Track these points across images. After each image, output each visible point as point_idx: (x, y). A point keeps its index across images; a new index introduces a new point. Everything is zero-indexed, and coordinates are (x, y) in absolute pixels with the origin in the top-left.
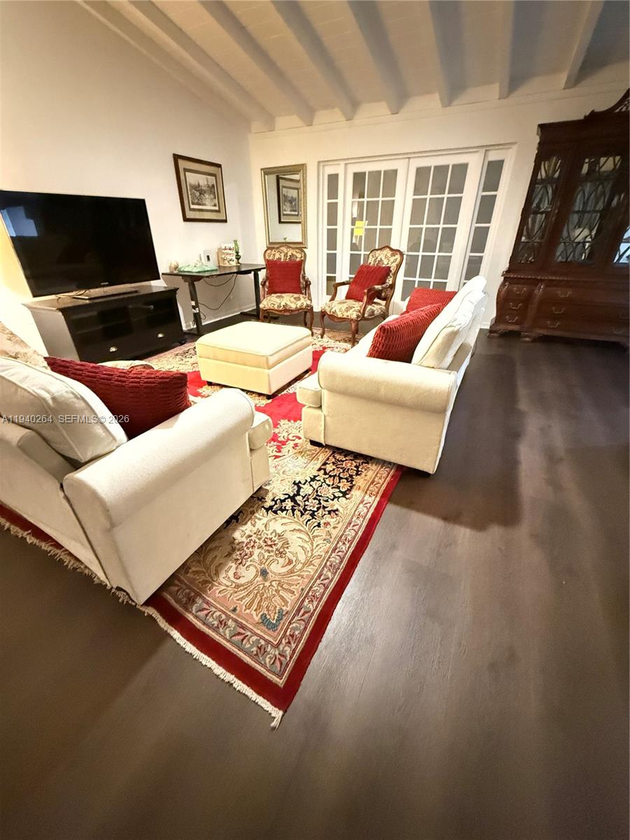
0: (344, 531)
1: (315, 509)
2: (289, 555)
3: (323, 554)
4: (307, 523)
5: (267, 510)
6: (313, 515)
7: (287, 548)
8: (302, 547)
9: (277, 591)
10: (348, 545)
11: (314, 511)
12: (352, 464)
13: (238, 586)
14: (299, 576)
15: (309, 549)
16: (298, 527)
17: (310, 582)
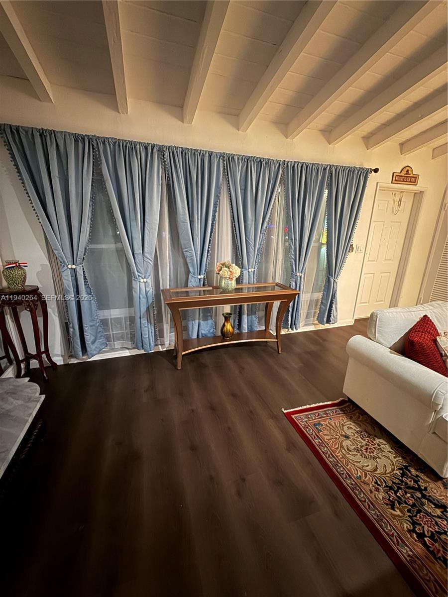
0: (365, 494)
1: (398, 494)
2: (355, 453)
3: (349, 468)
4: (383, 479)
5: (406, 467)
6: (391, 488)
7: (361, 455)
8: (359, 462)
9: (333, 436)
10: (350, 485)
11: (396, 493)
13: (343, 426)
14: (338, 448)
15: (355, 464)
16: (378, 471)
17: (332, 450)
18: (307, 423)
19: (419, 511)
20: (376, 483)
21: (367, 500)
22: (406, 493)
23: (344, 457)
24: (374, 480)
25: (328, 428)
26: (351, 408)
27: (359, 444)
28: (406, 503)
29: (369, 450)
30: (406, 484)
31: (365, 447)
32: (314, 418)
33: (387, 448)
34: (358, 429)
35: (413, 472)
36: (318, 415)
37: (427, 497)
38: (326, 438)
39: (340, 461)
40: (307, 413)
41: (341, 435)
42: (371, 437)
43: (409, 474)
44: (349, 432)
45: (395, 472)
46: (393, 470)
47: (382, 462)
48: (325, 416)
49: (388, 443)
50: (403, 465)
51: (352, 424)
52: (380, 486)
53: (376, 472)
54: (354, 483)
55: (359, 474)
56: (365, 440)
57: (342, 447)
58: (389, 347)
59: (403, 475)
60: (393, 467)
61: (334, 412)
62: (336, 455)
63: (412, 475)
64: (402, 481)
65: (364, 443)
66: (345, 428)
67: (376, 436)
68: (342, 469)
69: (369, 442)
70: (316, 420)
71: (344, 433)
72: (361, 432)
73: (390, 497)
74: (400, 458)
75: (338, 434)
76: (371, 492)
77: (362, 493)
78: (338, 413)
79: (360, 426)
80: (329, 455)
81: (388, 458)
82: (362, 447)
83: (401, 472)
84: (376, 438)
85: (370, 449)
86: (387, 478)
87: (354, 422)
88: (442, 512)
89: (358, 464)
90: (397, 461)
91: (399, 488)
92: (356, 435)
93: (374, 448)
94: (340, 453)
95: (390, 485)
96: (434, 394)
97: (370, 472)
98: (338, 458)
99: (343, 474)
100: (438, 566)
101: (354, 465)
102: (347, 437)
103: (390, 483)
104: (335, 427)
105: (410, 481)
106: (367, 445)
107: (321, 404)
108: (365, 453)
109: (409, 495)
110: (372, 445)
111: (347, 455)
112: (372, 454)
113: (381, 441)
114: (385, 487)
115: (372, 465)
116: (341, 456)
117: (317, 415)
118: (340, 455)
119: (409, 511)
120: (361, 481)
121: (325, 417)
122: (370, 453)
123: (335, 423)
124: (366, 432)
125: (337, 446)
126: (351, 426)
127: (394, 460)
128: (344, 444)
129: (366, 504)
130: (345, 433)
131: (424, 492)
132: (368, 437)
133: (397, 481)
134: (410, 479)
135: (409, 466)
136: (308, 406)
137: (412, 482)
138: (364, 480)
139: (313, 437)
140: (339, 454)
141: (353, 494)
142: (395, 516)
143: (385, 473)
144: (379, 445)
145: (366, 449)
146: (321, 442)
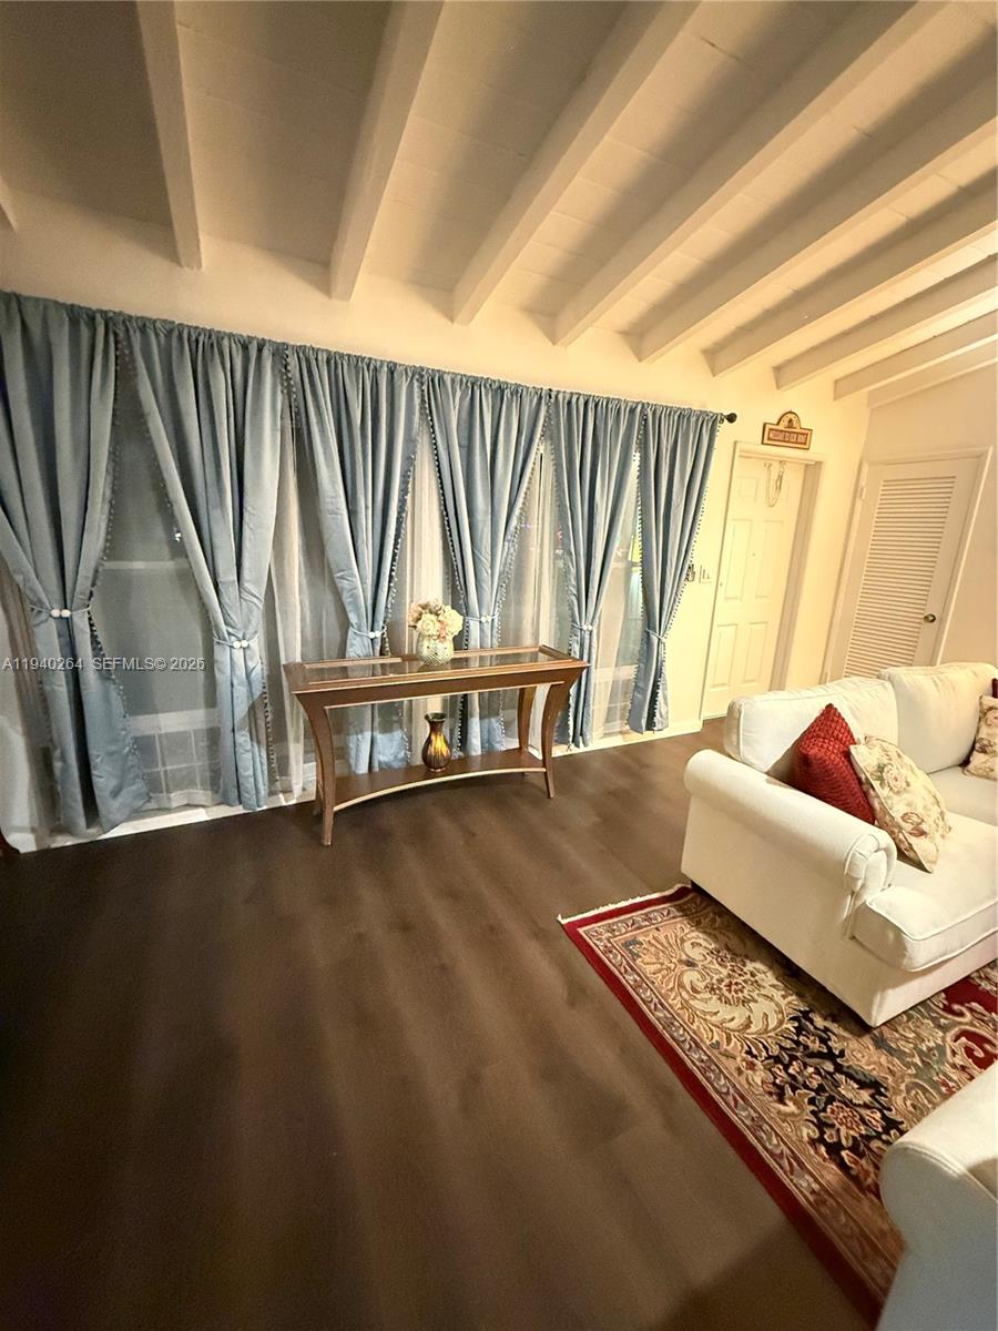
0: (726, 1077)
1: (791, 1071)
2: (708, 995)
3: (695, 1027)
4: (762, 1043)
6: (778, 1060)
7: (720, 999)
8: (716, 1014)
13: (683, 941)
14: (672, 989)
15: (708, 1017)
17: (661, 994)
18: (610, 942)
19: (830, 1100)
20: (749, 1052)
21: (731, 1091)
22: (805, 1065)
23: (685, 1005)
24: (746, 1048)
25: (653, 949)
26: (698, 902)
27: (716, 977)
28: (806, 1087)
29: (733, 987)
30: (806, 1047)
31: (727, 981)
32: (624, 931)
33: (768, 978)
34: (713, 946)
35: (819, 1022)
36: (633, 924)
37: (845, 1069)
38: (649, 969)
39: (678, 1015)
40: (610, 921)
41: (680, 961)
42: (738, 959)
43: (812, 1028)
44: (696, 954)
45: (784, 1026)
46: (781, 1022)
47: (760, 1008)
48: (647, 923)
49: (771, 968)
50: (801, 1011)
51: (701, 935)
52: (756, 1057)
53: (748, 1031)
54: (705, 1058)
55: (716, 1038)
56: (726, 967)
57: (681, 985)
58: (766, 770)
59: (799, 1030)
60: (780, 1016)
61: (665, 913)
62: (670, 1005)
63: (816, 1028)
64: (797, 1043)
65: (725, 972)
66: (687, 945)
67: (747, 957)
68: (681, 1032)
69: (734, 971)
70: (628, 935)
71: (684, 957)
72: (719, 952)
73: (775, 1078)
74: (794, 997)
75: (673, 960)
76: (740, 1072)
77: (722, 1077)
78: (671, 916)
79: (716, 939)
80: (655, 1005)
81: (771, 999)
82: (720, 981)
83: (796, 1024)
84: (748, 962)
85: (736, 984)
86: (769, 1040)
87: (705, 932)
88: (872, 1096)
89: (714, 1019)
90: (789, 1003)
91: (794, 1058)
92: (709, 958)
93: (745, 981)
94: (679, 998)
95: (776, 1053)
96: (849, 859)
97: (739, 1031)
98: (672, 1008)
99: (683, 1041)
100: (866, 1203)
101: (705, 1020)
102: (690, 964)
103: (775, 1051)
104: (666, 944)
105: (814, 1042)
106: (730, 976)
107: (639, 900)
108: (727, 994)
109: (811, 1070)
110: (740, 975)
111: (692, 1002)
112: (740, 995)
113: (759, 965)
114: (766, 1059)
115: (740, 1017)
116: (679, 1005)
117: (630, 923)
118: (677, 1003)
119: (812, 1101)
120: (720, 1053)
121: (646, 926)
122: (736, 992)
123: (666, 937)
124: (728, 949)
125: (671, 985)
126: (698, 941)
127: (783, 1003)
128: (686, 980)
129: (730, 1099)
130: (687, 955)
131: (839, 1060)
132: (732, 960)
133: (788, 1044)
134: (812, 1038)
135: (811, 1011)
136: (611, 907)
137: (817, 1042)
138: (726, 1050)
139: (623, 971)
140: (675, 1002)
141: (704, 1082)
142: (785, 1117)
143: (766, 1031)
144: (753, 975)
145: (730, 985)
146: (638, 979)
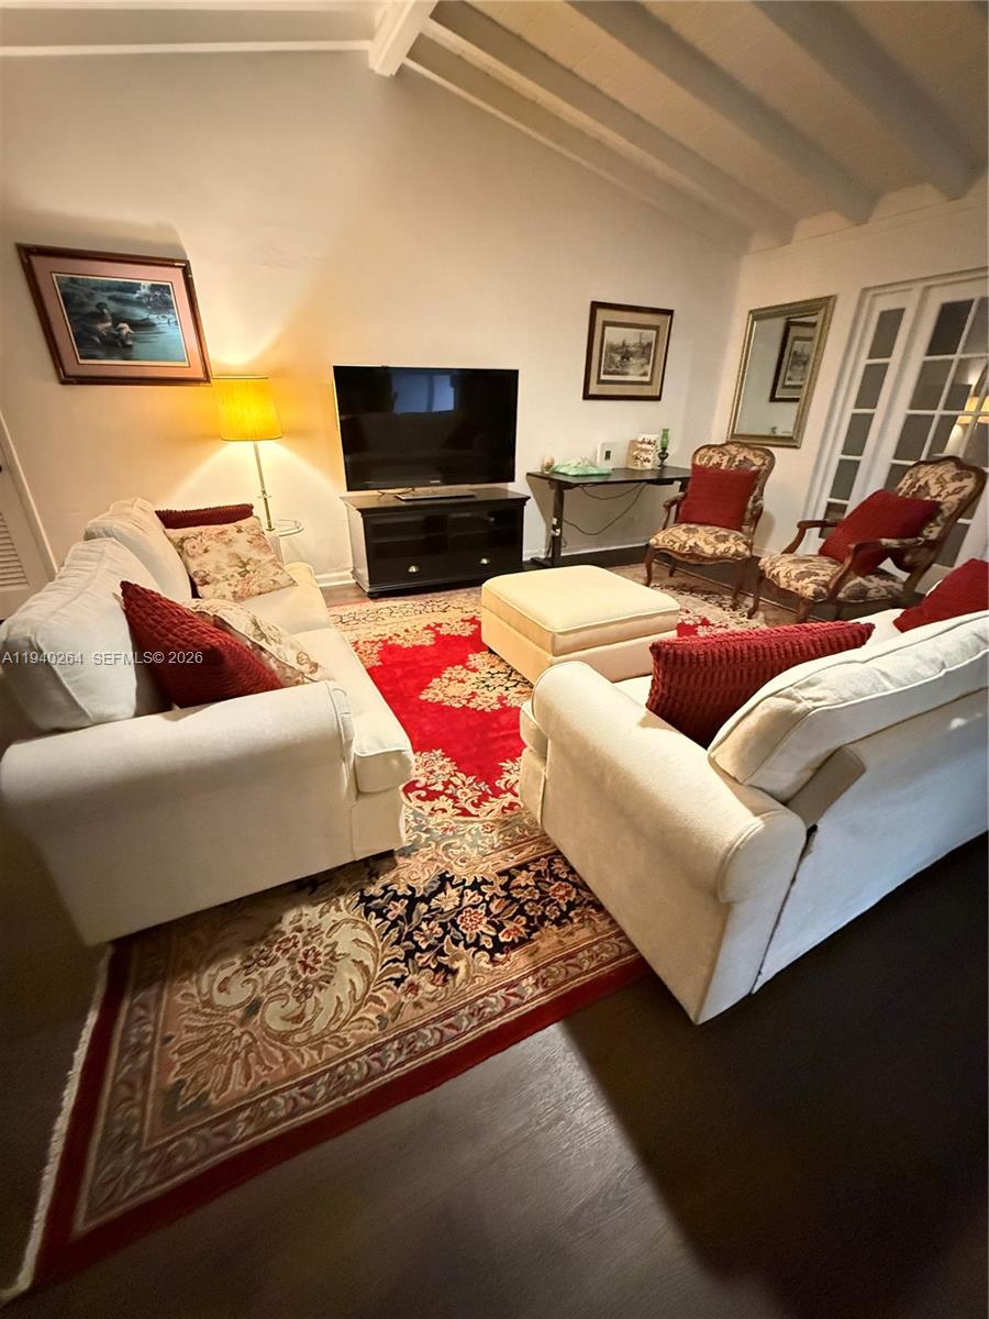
0: (424, 1025)
1: (424, 946)
2: (310, 1003)
3: (353, 1042)
4: (388, 962)
5: (363, 899)
6: (409, 954)
7: (321, 988)
8: (340, 1003)
9: (236, 1056)
11: (419, 949)
12: (568, 893)
13: (208, 1003)
14: (284, 1053)
15: (343, 1016)
16: (369, 963)
17: (286, 1080)
19: (453, 922)
20: (398, 982)
21: (438, 1025)
22: (418, 928)
23: (317, 1043)
24: (392, 983)
25: (202, 1063)
27: (287, 978)
28: (441, 940)
29: (309, 961)
30: (400, 917)
31: (298, 967)
32: (136, 1112)
33: (310, 914)
34: (238, 962)
35: (375, 890)
36: (131, 1085)
37: (427, 895)
38: (237, 1085)
39: (328, 1061)
41: (243, 1022)
42: (271, 937)
43: (379, 900)
44: (240, 993)
45: (373, 927)
46: (369, 929)
48: (144, 1056)
49: (296, 905)
50: (360, 902)
51: (213, 970)
52: (403, 978)
53: (371, 971)
54: (396, 1045)
55: (372, 1016)
56: (276, 959)
57: (283, 1037)
59: (381, 914)
60: (360, 925)
61: (142, 1013)
62: (310, 1069)
63: (382, 897)
64: (394, 924)
65: (283, 963)
66: (220, 999)
67: (273, 925)
68: (354, 1066)
69: (286, 951)
70: (150, 1106)
71: (239, 1013)
72: (250, 958)
73: (429, 967)
74: (342, 900)
75: (237, 1032)
76: (417, 1005)
77: (422, 1031)
78: (152, 1003)
79: (227, 952)
80: (303, 1094)
81: (335, 926)
82: (294, 975)
83: (373, 914)
84: (278, 927)
85: (306, 955)
86: (386, 952)
87: (210, 963)
88: (453, 887)
89: (346, 1007)
90: (347, 908)
91: (410, 937)
92: (254, 976)
93: (305, 944)
94: (303, 1049)
95: (402, 952)
96: (341, 727)
97: (369, 984)
98: (316, 1066)
101: (345, 1022)
102: (253, 1007)
104: (203, 1035)
105: (396, 907)
106: (292, 959)
107: (80, 1055)
108: (315, 975)
109: (424, 926)
110: (295, 945)
111: (315, 1031)
112: (321, 958)
113: (290, 916)
114: (407, 966)
115: (351, 972)
116: (315, 1053)
117: (124, 1091)
118: (309, 1056)
119: (456, 943)
120: (393, 1021)
122: (318, 962)
123: (190, 1029)
124: (251, 943)
125: (278, 1054)
126: (220, 978)
127: (344, 914)
128: (277, 1025)
129: (451, 1032)
130: (238, 1007)
131: (418, 895)
132: (270, 944)
133: (394, 934)
134: (391, 907)
135: (362, 891)
137: (396, 904)
138: (390, 1010)
140: (307, 1058)
141: (427, 1058)
142: (470, 978)
143: (375, 950)
144: (300, 930)
145: (305, 966)
